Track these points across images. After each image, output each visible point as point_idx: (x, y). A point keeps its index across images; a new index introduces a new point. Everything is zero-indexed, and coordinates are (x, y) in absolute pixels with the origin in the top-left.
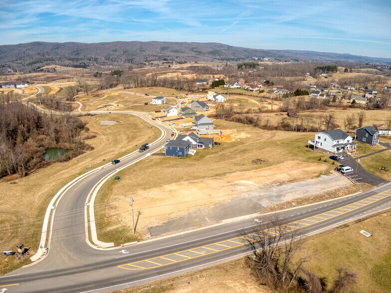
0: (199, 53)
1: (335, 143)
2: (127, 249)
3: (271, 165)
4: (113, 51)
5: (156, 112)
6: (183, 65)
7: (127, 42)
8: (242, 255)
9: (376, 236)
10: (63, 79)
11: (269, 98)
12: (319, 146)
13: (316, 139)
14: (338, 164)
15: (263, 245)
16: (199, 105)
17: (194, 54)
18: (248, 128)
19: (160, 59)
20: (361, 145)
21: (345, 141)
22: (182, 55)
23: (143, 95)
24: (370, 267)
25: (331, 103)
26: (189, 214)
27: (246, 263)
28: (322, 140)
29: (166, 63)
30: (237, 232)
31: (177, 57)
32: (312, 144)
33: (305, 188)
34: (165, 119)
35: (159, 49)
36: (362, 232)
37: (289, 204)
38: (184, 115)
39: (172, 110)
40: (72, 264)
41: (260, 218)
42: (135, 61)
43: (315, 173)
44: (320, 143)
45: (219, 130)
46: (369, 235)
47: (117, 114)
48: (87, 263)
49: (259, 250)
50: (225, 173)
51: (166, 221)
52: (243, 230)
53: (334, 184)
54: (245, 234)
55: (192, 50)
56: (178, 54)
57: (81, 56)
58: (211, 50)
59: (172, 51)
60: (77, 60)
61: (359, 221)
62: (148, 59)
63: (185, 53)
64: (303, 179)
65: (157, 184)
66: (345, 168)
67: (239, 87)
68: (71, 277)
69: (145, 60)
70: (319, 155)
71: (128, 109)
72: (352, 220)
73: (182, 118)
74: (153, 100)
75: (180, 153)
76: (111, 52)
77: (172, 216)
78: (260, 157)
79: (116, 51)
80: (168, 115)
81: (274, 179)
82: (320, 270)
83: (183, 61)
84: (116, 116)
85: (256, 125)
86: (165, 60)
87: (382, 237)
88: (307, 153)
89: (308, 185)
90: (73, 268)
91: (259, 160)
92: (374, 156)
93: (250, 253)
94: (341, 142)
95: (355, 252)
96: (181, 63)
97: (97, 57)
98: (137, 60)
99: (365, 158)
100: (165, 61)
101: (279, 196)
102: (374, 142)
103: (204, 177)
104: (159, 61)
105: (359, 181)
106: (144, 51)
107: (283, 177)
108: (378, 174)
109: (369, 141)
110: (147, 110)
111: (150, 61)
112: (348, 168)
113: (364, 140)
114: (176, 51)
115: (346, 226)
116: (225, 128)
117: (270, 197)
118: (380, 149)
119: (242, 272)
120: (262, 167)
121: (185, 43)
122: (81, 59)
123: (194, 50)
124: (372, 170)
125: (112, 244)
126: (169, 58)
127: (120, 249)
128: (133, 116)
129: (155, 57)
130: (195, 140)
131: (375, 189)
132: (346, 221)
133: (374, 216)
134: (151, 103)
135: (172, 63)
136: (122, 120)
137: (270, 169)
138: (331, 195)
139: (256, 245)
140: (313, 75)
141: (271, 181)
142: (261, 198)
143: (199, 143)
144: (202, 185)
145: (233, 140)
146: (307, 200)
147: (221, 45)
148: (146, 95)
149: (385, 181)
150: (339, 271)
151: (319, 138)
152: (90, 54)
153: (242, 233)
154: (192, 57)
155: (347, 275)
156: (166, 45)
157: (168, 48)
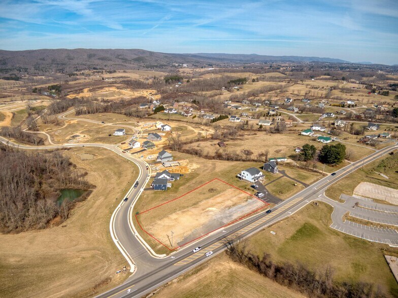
0: (125, 60)
1: (253, 177)
2: (173, 256)
3: (219, 192)
4: (41, 59)
5: (122, 143)
6: (112, 74)
7: (53, 50)
8: (223, 250)
9: (278, 233)
10: (3, 97)
11: (201, 124)
12: (244, 178)
13: (242, 174)
14: (256, 191)
15: (230, 244)
16: (153, 137)
17: (120, 62)
18: (195, 158)
19: (89, 69)
20: (267, 174)
21: (259, 175)
22: (110, 63)
23: (100, 123)
24: (277, 249)
25: (245, 127)
26: (193, 233)
27: (226, 253)
28: (245, 175)
29: (97, 72)
30: (217, 239)
31: (105, 66)
32: (240, 176)
33: (241, 209)
34: (133, 151)
35: (85, 57)
36: (271, 232)
37: (236, 220)
38: (146, 147)
39: (136, 144)
40: (153, 269)
41: (225, 230)
42: (65, 70)
43: (244, 198)
45: (177, 162)
46: (274, 233)
47: (91, 147)
48: (160, 266)
49: (229, 246)
50: (198, 202)
51: (183, 238)
52: (219, 238)
53: (255, 205)
54: (221, 240)
55: (118, 57)
56: (106, 63)
57: (9, 67)
58: (136, 57)
59: (99, 59)
60: (7, 71)
61: (270, 226)
62: (78, 68)
63: (112, 61)
64: (240, 203)
65: (165, 215)
66: (260, 194)
67: (176, 112)
68: (156, 275)
69: (75, 69)
70: (244, 184)
71: (96, 140)
72: (266, 226)
73: (145, 150)
74: (116, 132)
75: (164, 188)
76: (40, 62)
77: (185, 235)
78: (212, 187)
79: (44, 59)
80: (134, 147)
81: (225, 205)
82: (256, 252)
83: (112, 70)
84: (90, 149)
85: (200, 156)
86: (94, 69)
87: (281, 234)
88: (238, 182)
89: (242, 207)
90: (154, 271)
91: (212, 189)
92: (275, 183)
93: (226, 248)
94: (256, 175)
95: (269, 242)
96: (110, 72)
97: (27, 67)
98: (67, 69)
99: (270, 184)
100: (95, 71)
101: (230, 216)
102: (275, 172)
103: (188, 207)
104: (89, 70)
105: (267, 202)
106: (72, 59)
107: (229, 203)
108: (278, 196)
109: (272, 171)
110: (114, 142)
111: (81, 70)
112: (261, 194)
113: (269, 170)
114: (103, 59)
115: (264, 229)
116: (180, 159)
117: (226, 217)
118: (279, 176)
119: (226, 257)
120: (215, 195)
121: (111, 49)
122: (11, 70)
123: (120, 57)
124: (274, 194)
125: (165, 255)
126: (98, 67)
127: (171, 256)
129: (85, 67)
130: (169, 176)
131: (276, 206)
132: (263, 227)
133: (276, 223)
134: (114, 134)
135: (102, 72)
136: (97, 153)
137: (220, 196)
138: (255, 212)
139: (227, 244)
140: (228, 88)
141: (224, 206)
142: (222, 218)
143: (171, 177)
144: (190, 213)
145: (190, 171)
146: (244, 217)
147: (144, 52)
149: (281, 200)
150: (264, 253)
151: (244, 173)
152: (18, 64)
153: (219, 239)
154: (119, 65)
155: (267, 255)
156: (92, 53)
157: (94, 55)
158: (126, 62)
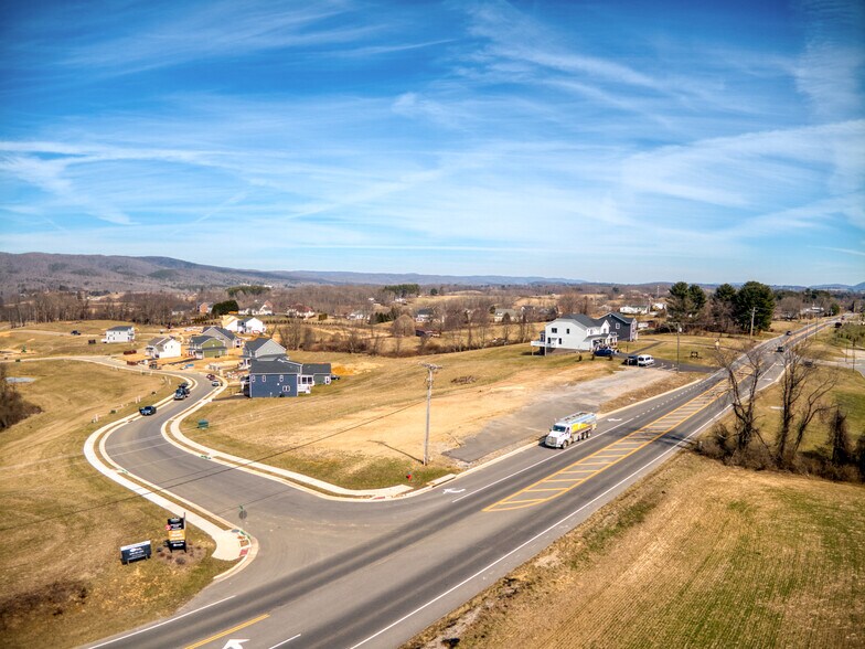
0: (131, 275)
5: (125, 353)
12: (556, 344)
16: (221, 337)
17: (120, 278)
19: (51, 287)
22: (97, 279)
23: (68, 334)
28: (560, 334)
32: (540, 344)
35: (45, 268)
38: (200, 352)
39: (168, 345)
44: (557, 341)
51: (459, 441)
55: (115, 269)
56: (88, 279)
58: (155, 270)
59: (74, 273)
62: (27, 288)
63: (101, 275)
67: (270, 312)
71: (53, 354)
73: (196, 359)
74: (108, 333)
75: (286, 388)
80: (162, 355)
83: (100, 290)
86: (62, 288)
96: (95, 294)
102: (633, 337)
106: (16, 272)
109: (624, 334)
110: (102, 351)
111: (33, 291)
114: (81, 273)
117: (583, 396)
121: (100, 256)
123: (120, 270)
126: (70, 286)
128: (78, 362)
134: (103, 340)
143: (304, 373)
147: (174, 262)
148: (75, 332)
151: (554, 330)
156: (60, 262)
157: (64, 266)
158: (131, 279)
